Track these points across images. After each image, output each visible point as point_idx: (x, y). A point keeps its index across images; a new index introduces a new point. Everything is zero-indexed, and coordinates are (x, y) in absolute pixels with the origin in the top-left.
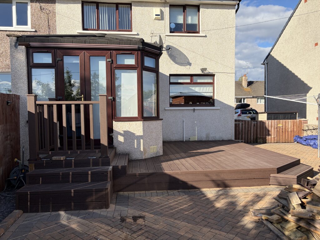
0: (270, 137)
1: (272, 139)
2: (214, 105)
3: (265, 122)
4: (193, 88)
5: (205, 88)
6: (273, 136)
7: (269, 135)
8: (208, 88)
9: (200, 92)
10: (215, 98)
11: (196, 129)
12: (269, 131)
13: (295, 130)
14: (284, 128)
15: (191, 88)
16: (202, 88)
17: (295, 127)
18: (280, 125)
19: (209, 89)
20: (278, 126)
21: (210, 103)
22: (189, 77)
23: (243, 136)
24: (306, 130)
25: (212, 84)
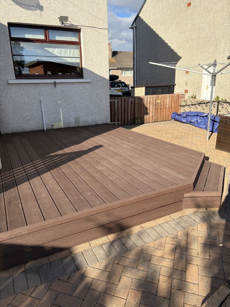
0: (148, 116)
1: (150, 118)
2: (83, 76)
3: (143, 98)
4: (51, 50)
5: (68, 50)
6: (151, 115)
7: (147, 114)
8: (72, 50)
9: (62, 56)
10: (83, 67)
11: (61, 111)
12: (147, 109)
13: (173, 106)
14: (162, 104)
15: (46, 49)
16: (64, 50)
17: (173, 103)
18: (159, 101)
19: (74, 52)
20: (157, 102)
21: (76, 73)
22: (43, 31)
23: (120, 117)
24: (183, 106)
25: (78, 44)
